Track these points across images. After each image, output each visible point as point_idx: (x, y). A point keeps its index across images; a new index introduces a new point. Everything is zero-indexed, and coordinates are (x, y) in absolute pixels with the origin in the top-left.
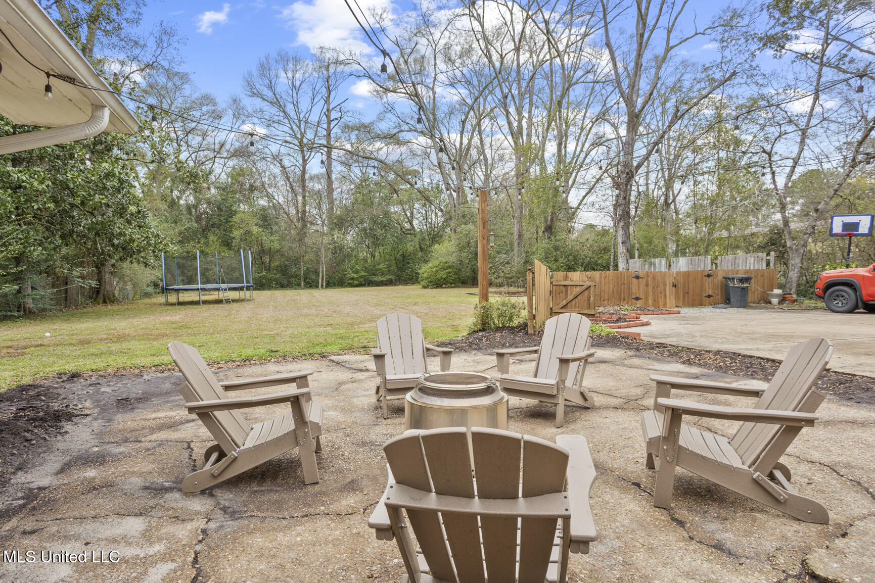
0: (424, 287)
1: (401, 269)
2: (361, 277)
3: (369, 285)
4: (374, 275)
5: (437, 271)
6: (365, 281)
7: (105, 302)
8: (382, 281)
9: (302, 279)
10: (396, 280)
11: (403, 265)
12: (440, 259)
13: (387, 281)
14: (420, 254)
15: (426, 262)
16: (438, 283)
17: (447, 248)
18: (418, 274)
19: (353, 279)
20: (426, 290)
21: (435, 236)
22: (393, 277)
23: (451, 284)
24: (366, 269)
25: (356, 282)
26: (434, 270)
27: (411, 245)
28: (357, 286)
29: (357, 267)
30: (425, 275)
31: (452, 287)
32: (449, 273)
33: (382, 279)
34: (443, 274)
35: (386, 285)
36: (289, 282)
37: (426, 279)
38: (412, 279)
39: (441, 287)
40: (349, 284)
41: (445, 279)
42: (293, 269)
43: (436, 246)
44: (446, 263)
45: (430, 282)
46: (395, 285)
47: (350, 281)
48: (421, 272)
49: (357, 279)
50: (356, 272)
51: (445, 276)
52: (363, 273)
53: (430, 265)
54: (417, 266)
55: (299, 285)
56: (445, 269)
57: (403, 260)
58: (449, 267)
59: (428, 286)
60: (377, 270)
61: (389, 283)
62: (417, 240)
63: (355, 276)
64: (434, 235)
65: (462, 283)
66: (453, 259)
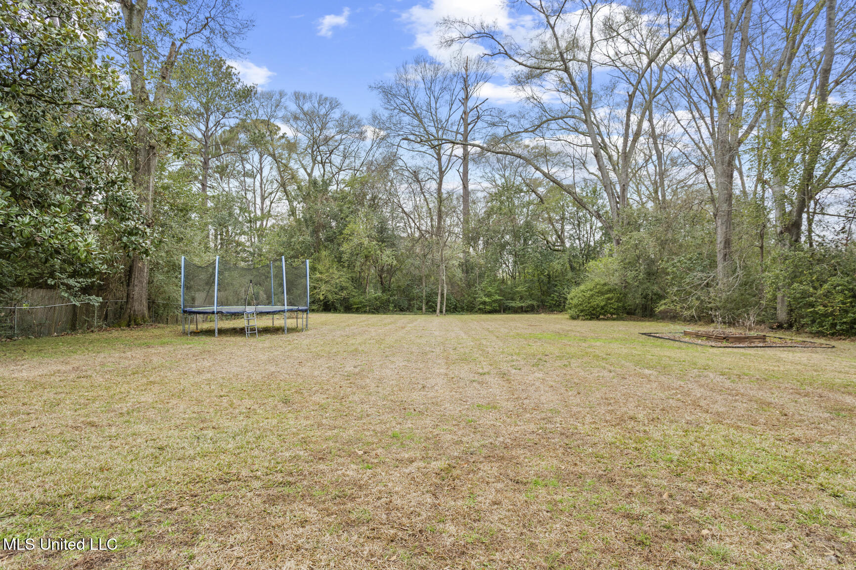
0: (573, 318)
1: (546, 293)
2: (494, 301)
3: (504, 312)
4: (512, 299)
5: (592, 296)
6: (499, 306)
7: (129, 326)
8: (522, 307)
9: (424, 301)
10: (538, 306)
11: (549, 288)
12: (597, 280)
13: (528, 307)
14: (570, 274)
15: (578, 284)
16: (593, 314)
17: (606, 265)
18: (566, 299)
19: (484, 303)
20: (575, 322)
21: (590, 253)
22: (535, 303)
23: (612, 314)
24: (501, 292)
25: (488, 307)
26: (588, 294)
27: (558, 263)
28: (490, 312)
29: (490, 289)
30: (575, 301)
31: (614, 319)
32: (609, 299)
33: (520, 305)
34: (600, 301)
35: (526, 312)
36: (410, 305)
37: (576, 306)
38: (558, 306)
39: (598, 318)
40: (479, 309)
41: (602, 308)
42: (416, 291)
43: (592, 263)
44: (605, 284)
45: (582, 311)
46: (538, 312)
47: (481, 306)
48: (569, 297)
49: (490, 304)
50: (489, 295)
51: (603, 304)
52: (497, 297)
53: (582, 287)
54: (566, 290)
55: (420, 309)
56: (603, 294)
57: (549, 282)
58: (610, 291)
59: (578, 316)
60: (515, 293)
61: (530, 310)
62: (566, 257)
63: (487, 300)
64: (589, 251)
65: (628, 313)
66: (615, 280)
